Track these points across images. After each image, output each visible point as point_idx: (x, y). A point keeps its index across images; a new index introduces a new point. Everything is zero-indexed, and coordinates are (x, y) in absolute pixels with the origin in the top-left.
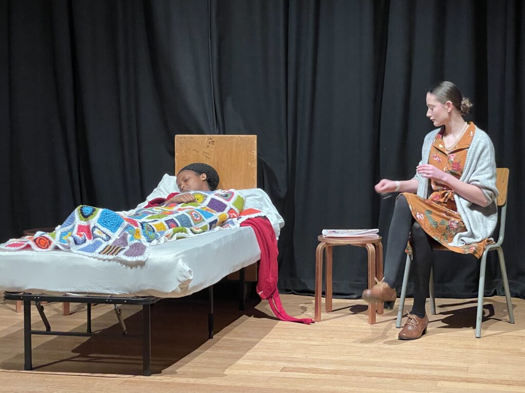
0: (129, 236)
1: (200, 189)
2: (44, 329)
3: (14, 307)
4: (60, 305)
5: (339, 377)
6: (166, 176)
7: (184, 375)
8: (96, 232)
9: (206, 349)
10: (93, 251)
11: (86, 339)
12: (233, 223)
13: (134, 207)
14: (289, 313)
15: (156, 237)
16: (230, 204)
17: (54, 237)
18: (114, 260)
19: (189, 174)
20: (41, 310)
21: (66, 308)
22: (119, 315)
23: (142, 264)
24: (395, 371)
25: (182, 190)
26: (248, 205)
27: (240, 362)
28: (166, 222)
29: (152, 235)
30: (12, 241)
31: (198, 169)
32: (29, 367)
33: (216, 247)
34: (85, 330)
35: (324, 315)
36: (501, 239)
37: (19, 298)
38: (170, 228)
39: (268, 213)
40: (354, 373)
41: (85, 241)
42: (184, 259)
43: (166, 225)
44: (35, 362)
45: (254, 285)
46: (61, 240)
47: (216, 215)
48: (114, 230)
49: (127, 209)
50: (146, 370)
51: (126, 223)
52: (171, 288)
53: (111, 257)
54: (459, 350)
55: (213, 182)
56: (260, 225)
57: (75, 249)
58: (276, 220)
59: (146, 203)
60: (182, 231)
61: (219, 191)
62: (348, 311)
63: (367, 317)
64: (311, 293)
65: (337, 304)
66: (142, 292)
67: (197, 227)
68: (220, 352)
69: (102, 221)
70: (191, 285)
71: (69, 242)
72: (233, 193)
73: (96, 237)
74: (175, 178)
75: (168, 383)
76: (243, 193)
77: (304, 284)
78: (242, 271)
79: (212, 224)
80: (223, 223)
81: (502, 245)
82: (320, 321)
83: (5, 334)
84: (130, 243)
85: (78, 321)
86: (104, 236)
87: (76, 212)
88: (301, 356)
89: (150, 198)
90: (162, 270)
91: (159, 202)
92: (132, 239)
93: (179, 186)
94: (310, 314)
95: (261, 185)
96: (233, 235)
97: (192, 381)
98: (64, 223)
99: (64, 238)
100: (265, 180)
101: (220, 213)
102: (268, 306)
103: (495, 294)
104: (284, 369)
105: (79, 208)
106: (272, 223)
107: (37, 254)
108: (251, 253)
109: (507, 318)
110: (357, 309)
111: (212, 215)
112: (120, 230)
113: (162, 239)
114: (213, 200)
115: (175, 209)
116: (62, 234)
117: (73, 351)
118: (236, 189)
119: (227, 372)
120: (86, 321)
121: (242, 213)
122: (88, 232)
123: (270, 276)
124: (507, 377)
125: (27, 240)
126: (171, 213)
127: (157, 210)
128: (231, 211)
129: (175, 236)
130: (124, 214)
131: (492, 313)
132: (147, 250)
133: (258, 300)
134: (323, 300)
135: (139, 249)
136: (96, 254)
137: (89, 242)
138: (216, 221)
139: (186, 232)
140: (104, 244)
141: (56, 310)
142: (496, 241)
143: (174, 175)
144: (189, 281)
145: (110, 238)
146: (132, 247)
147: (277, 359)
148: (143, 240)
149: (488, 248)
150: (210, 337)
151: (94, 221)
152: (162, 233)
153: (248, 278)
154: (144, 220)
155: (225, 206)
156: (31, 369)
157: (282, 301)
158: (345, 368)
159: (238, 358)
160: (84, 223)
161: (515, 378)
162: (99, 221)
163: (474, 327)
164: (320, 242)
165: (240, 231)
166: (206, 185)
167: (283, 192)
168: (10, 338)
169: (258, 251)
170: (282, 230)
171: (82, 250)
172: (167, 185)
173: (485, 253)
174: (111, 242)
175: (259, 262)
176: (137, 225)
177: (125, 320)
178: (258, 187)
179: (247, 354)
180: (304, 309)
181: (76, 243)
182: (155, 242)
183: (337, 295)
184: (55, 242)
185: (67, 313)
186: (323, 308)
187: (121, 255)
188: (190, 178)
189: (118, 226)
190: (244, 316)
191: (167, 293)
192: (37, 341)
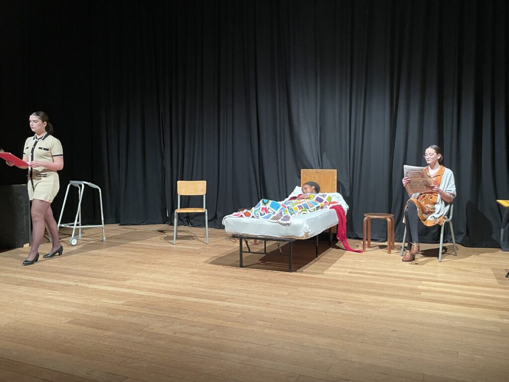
0: (283, 213)
1: (312, 192)
2: (248, 250)
3: (234, 241)
4: (252, 241)
5: (376, 277)
6: (297, 187)
7: (306, 273)
8: (269, 210)
9: (315, 262)
10: (268, 218)
11: (264, 255)
12: (326, 207)
13: (283, 200)
14: (351, 247)
15: (294, 213)
16: (325, 199)
17: (252, 212)
18: (277, 222)
19: (307, 186)
20: (247, 242)
21: (255, 242)
22: (279, 246)
23: (289, 224)
24: (401, 275)
25: (304, 193)
26: (333, 200)
27: (330, 268)
28: (298, 206)
29: (292, 212)
30: (235, 213)
31: (311, 184)
32: (241, 266)
33: (320, 218)
34: (263, 252)
35: (367, 249)
36: (451, 217)
37: (237, 237)
38: (300, 209)
39: (342, 203)
40: (382, 276)
41: (264, 214)
42: (307, 223)
43: (298, 208)
44: (244, 264)
45: (335, 235)
46: (255, 213)
47: (319, 204)
48: (277, 210)
49: (281, 201)
50: (290, 270)
51: (281, 207)
52: (301, 235)
53: (275, 221)
54: (431, 267)
55: (317, 190)
56: (338, 209)
57: (260, 217)
58: (345, 207)
59: (289, 198)
60: (305, 211)
61: (320, 194)
62: (378, 247)
63: (387, 251)
64: (361, 239)
65: (373, 244)
66: (288, 236)
67: (311, 209)
68: (321, 263)
69: (272, 206)
70: (309, 234)
71: (258, 214)
72: (326, 195)
73: (269, 212)
74: (301, 188)
75: (299, 276)
76: (331, 194)
77: (357, 235)
78: (330, 229)
79: (318, 208)
80: (322, 208)
81: (452, 220)
82: (365, 251)
83: (231, 252)
84: (283, 215)
85: (261, 247)
86: (272, 212)
87: (261, 202)
88: (357, 267)
89: (290, 196)
90: (297, 228)
91: (294, 198)
92: (284, 214)
93: (303, 191)
94: (361, 248)
95: (338, 191)
96: (327, 213)
97: (310, 275)
98: (256, 206)
99: (256, 213)
100: (340, 189)
101: (321, 203)
102: (342, 244)
103: (447, 242)
104: (350, 272)
105: (262, 200)
106: (344, 208)
107: (246, 219)
108: (335, 221)
109: (454, 253)
110: (382, 247)
111: (317, 204)
112: (279, 209)
113: (297, 214)
114: (318, 198)
115: (301, 201)
116: (255, 211)
117: (259, 260)
118: (328, 192)
119: (325, 272)
120: (264, 247)
121: (330, 203)
122: (266, 210)
123: (343, 231)
124: (456, 281)
125: (241, 213)
126: (300, 203)
127: (294, 201)
128: (326, 202)
129: (302, 213)
130: (280, 203)
131: (446, 251)
132: (291, 219)
133: (337, 241)
134: (367, 242)
135: (287, 218)
136: (269, 220)
137: (266, 214)
138: (319, 207)
139: (306, 211)
140: (273, 216)
141: (251, 242)
142: (448, 218)
143: (300, 186)
144: (309, 232)
145: (275, 213)
146: (284, 217)
147: (347, 268)
148: (289, 215)
149: (445, 221)
150: (317, 257)
151: (268, 206)
152: (296, 211)
153: (332, 232)
154: (288, 206)
155: (323, 200)
156: (242, 267)
157: (348, 242)
158: (378, 273)
159: (330, 266)
160: (264, 207)
161: (459, 281)
162: (270, 206)
163: (438, 257)
164: (365, 217)
165: (330, 211)
166: (314, 191)
167: (348, 194)
168: (233, 254)
169: (338, 220)
170: (348, 211)
171: (263, 218)
172: (298, 191)
173: (443, 224)
174: (275, 215)
175: (337, 225)
176: (286, 208)
177: (281, 248)
178: (337, 192)
179: (334, 265)
180: (358, 246)
181: (261, 215)
182: (294, 215)
183: (372, 240)
184: (252, 214)
185: (256, 244)
186: (367, 246)
187: (280, 220)
188: (307, 188)
189: (278, 208)
190: (331, 248)
191: (299, 237)
192: (244, 255)
